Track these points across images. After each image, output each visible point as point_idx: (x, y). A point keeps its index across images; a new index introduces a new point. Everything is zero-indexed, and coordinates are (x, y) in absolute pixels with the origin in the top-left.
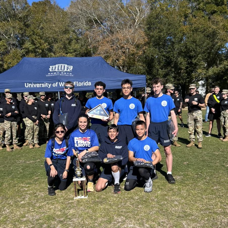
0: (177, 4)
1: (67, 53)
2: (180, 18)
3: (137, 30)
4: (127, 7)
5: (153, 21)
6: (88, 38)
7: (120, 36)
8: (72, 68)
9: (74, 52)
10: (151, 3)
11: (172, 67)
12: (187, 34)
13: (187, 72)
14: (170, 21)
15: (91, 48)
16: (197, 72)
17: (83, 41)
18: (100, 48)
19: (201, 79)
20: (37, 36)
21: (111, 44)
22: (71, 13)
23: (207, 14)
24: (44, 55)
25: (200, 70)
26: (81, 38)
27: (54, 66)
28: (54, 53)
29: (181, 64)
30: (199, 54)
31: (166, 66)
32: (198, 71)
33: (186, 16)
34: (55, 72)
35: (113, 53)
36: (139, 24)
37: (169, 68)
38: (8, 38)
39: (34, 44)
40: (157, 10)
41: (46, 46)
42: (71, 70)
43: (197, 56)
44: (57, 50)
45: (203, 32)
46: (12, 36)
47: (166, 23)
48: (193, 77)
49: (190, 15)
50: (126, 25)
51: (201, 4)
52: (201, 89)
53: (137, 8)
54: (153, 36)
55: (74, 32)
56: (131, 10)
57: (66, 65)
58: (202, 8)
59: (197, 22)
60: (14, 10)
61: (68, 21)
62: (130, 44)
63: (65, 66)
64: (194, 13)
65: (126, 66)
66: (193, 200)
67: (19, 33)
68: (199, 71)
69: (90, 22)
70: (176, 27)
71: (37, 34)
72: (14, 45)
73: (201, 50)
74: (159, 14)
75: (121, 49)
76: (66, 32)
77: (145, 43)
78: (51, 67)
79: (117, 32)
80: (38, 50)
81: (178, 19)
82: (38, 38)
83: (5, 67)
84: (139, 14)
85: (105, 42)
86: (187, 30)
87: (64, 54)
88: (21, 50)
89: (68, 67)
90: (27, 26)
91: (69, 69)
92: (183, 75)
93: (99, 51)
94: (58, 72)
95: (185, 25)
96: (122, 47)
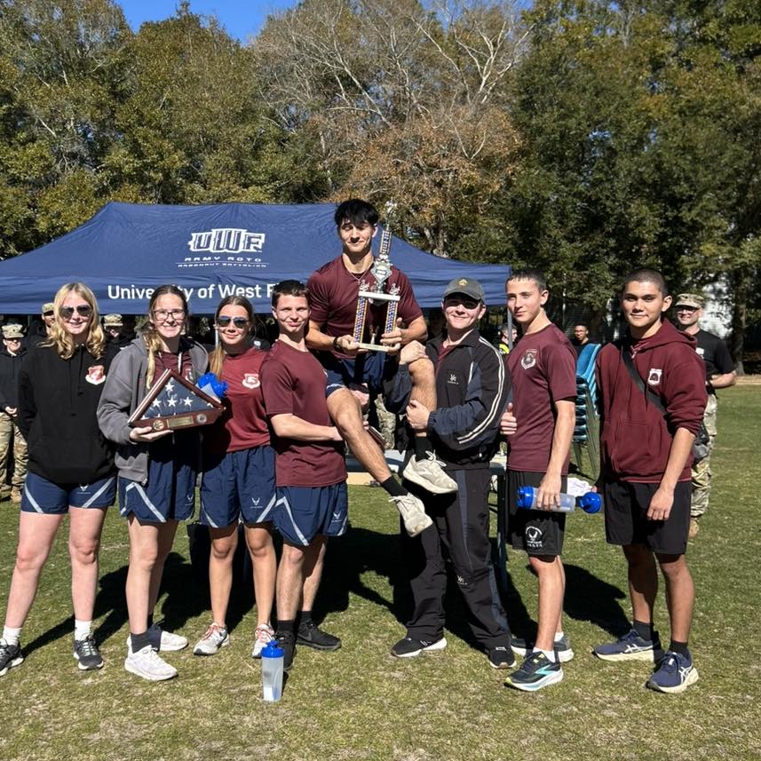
0: (626, 24)
1: (246, 186)
2: (637, 71)
3: (484, 108)
4: (452, 36)
5: (541, 80)
6: (317, 137)
7: (426, 128)
8: (262, 241)
9: (269, 182)
10: (535, 21)
11: (608, 232)
12: (662, 123)
13: (662, 253)
14: (599, 78)
15: (325, 170)
16: (700, 252)
17: (302, 146)
18: (358, 167)
19: (712, 275)
20: (151, 128)
21: (394, 157)
22: (265, 56)
23: (735, 58)
24: (169, 194)
25: (708, 246)
26: (294, 136)
27: (204, 234)
28: (204, 184)
29: (639, 223)
30: (704, 192)
31: (586, 228)
32: (702, 248)
33: (657, 63)
35: (402, 184)
36: (492, 91)
37: (599, 238)
38: (58, 133)
39: (141, 156)
40: (554, 45)
41: (178, 160)
42: (260, 246)
43: (700, 197)
44: (214, 175)
45: (720, 117)
46: (69, 127)
47: (588, 87)
48: (687, 270)
49: (671, 60)
50: (448, 92)
51: (711, 25)
52: (716, 311)
53: (485, 38)
54: (540, 131)
55: (272, 115)
56: (468, 44)
57: (244, 232)
58: (714, 36)
59: (697, 84)
60: (82, 46)
61: (253, 81)
62: (462, 154)
63: (239, 235)
64: (684, 55)
65: (445, 228)
67: (93, 119)
68: (708, 248)
69: (326, 84)
70: (622, 98)
71: (150, 121)
72: (73, 156)
73: (714, 178)
74: (560, 57)
75: (430, 172)
76: (247, 115)
77: (512, 154)
78: (194, 235)
79: (418, 116)
80: (152, 174)
81: (628, 74)
82: (155, 136)
83: (42, 226)
84: (492, 58)
85: (375, 151)
86: (659, 110)
87: (236, 188)
88: (97, 171)
89: (249, 238)
90: (121, 96)
91: (252, 246)
92: (648, 261)
93: (354, 177)
94: (217, 255)
95: (652, 94)
96: (432, 167)
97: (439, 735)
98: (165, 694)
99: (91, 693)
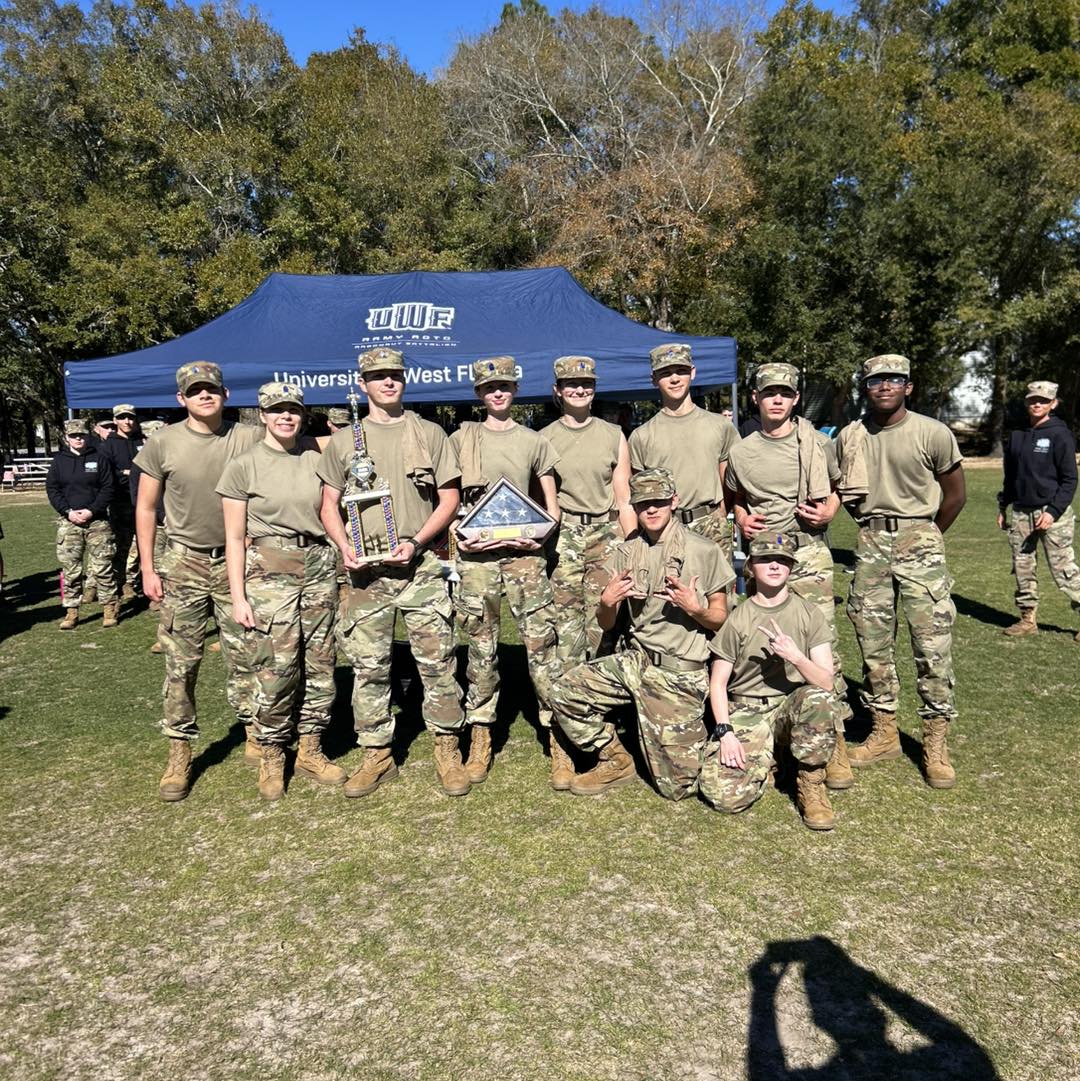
0: (877, 46)
1: (437, 250)
2: (889, 104)
3: (711, 153)
4: (674, 64)
5: (778, 117)
6: (520, 190)
7: (646, 178)
8: (451, 316)
9: (465, 245)
10: (771, 45)
11: (853, 297)
12: (917, 166)
13: (913, 319)
14: (844, 113)
15: (529, 229)
16: (955, 317)
17: (501, 201)
18: (566, 225)
19: (971, 344)
20: (324, 183)
21: (609, 212)
22: (456, 93)
23: (1002, 86)
24: (348, 263)
25: (966, 309)
26: (490, 189)
27: (383, 310)
28: (389, 249)
29: (889, 284)
30: (963, 246)
31: (827, 293)
32: (958, 312)
33: (913, 94)
34: (389, 332)
35: (618, 245)
36: (720, 131)
37: (843, 304)
38: (214, 192)
39: (313, 217)
40: (793, 74)
41: (356, 222)
42: (449, 322)
43: (957, 254)
44: (400, 237)
45: (982, 157)
46: (227, 185)
47: (831, 124)
48: (941, 339)
49: (929, 89)
50: (670, 133)
51: (975, 46)
52: (974, 384)
53: (712, 67)
54: (776, 178)
55: (465, 164)
56: (693, 76)
57: (430, 307)
58: (979, 59)
59: (958, 117)
60: (237, 85)
61: (442, 123)
62: (687, 206)
63: (425, 309)
64: (943, 83)
65: (669, 296)
66: (892, 822)
67: (255, 174)
68: (965, 312)
69: (527, 127)
70: (870, 137)
71: (322, 175)
72: (234, 219)
73: (974, 230)
74: (800, 88)
75: (649, 229)
76: (435, 165)
77: (744, 205)
78: (372, 311)
79: (635, 162)
80: (327, 239)
81: (879, 107)
82: (329, 193)
83: (202, 304)
84: (721, 91)
85: (586, 205)
86: (914, 152)
87: (425, 253)
88: (263, 237)
89: (437, 313)
90: (286, 145)
91: (440, 322)
92: (898, 329)
93: (562, 237)
94: (399, 333)
95: (906, 131)
96: (654, 223)
97: (639, 859)
98: (342, 826)
99: (261, 828)
